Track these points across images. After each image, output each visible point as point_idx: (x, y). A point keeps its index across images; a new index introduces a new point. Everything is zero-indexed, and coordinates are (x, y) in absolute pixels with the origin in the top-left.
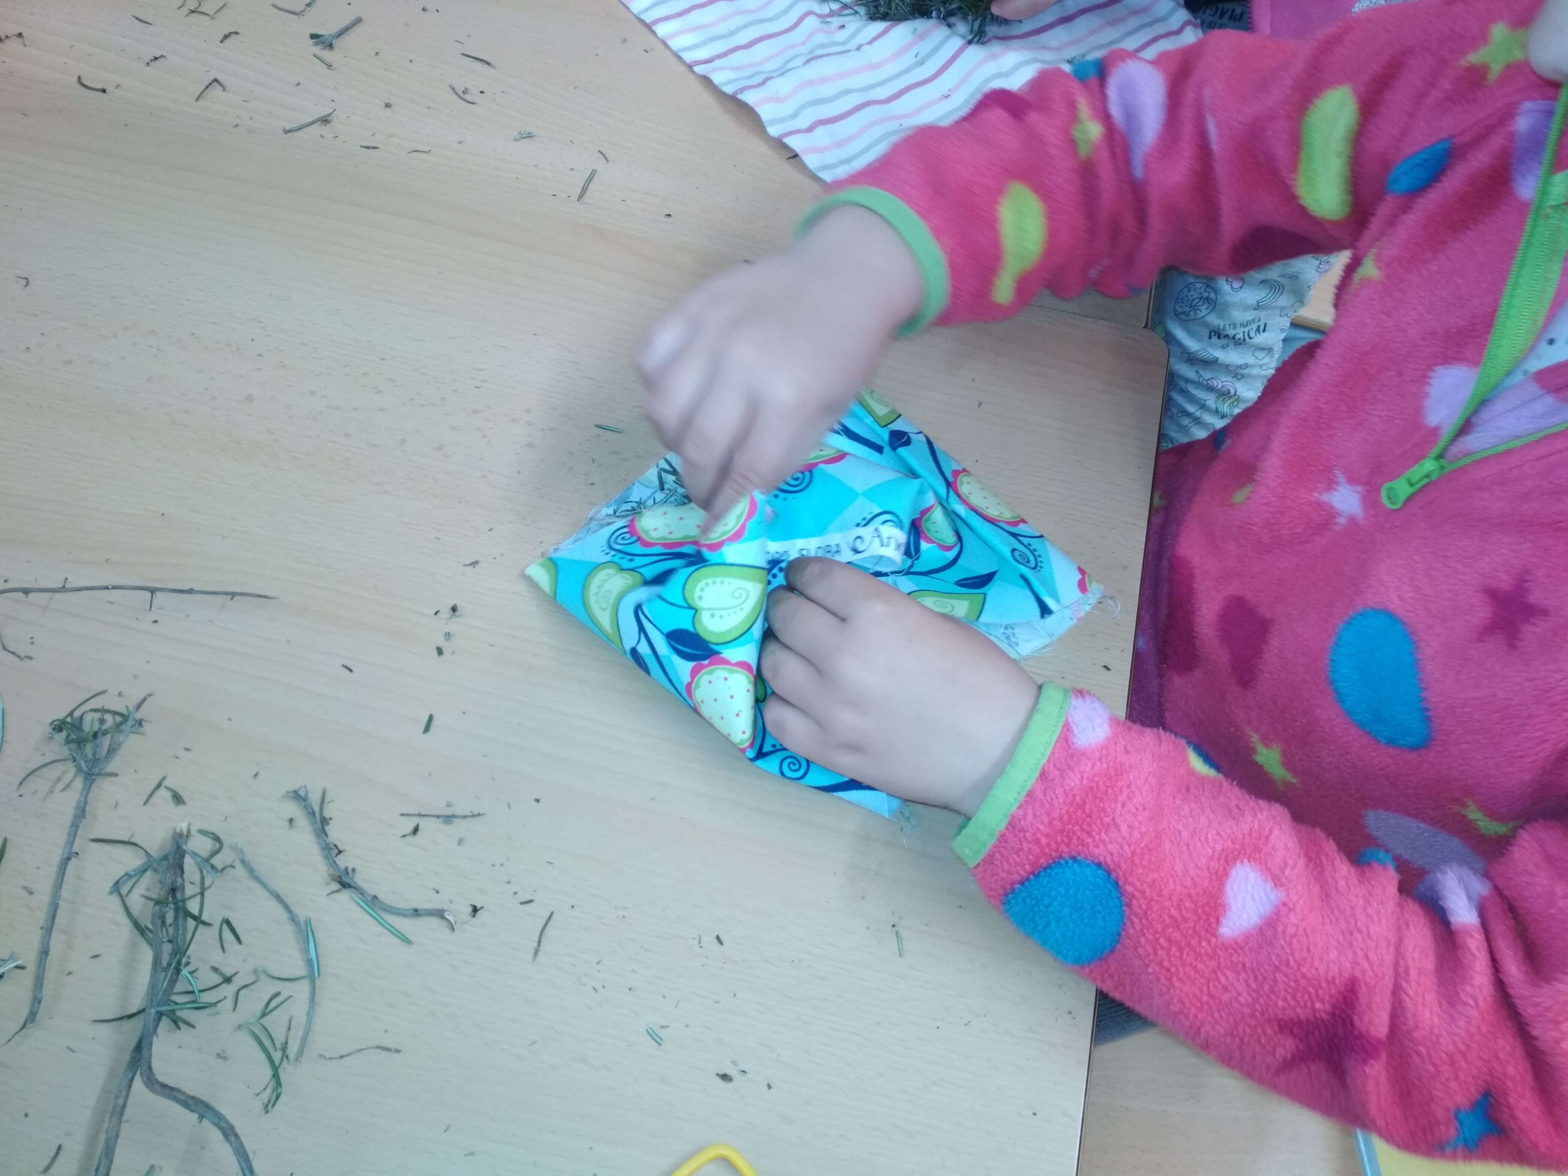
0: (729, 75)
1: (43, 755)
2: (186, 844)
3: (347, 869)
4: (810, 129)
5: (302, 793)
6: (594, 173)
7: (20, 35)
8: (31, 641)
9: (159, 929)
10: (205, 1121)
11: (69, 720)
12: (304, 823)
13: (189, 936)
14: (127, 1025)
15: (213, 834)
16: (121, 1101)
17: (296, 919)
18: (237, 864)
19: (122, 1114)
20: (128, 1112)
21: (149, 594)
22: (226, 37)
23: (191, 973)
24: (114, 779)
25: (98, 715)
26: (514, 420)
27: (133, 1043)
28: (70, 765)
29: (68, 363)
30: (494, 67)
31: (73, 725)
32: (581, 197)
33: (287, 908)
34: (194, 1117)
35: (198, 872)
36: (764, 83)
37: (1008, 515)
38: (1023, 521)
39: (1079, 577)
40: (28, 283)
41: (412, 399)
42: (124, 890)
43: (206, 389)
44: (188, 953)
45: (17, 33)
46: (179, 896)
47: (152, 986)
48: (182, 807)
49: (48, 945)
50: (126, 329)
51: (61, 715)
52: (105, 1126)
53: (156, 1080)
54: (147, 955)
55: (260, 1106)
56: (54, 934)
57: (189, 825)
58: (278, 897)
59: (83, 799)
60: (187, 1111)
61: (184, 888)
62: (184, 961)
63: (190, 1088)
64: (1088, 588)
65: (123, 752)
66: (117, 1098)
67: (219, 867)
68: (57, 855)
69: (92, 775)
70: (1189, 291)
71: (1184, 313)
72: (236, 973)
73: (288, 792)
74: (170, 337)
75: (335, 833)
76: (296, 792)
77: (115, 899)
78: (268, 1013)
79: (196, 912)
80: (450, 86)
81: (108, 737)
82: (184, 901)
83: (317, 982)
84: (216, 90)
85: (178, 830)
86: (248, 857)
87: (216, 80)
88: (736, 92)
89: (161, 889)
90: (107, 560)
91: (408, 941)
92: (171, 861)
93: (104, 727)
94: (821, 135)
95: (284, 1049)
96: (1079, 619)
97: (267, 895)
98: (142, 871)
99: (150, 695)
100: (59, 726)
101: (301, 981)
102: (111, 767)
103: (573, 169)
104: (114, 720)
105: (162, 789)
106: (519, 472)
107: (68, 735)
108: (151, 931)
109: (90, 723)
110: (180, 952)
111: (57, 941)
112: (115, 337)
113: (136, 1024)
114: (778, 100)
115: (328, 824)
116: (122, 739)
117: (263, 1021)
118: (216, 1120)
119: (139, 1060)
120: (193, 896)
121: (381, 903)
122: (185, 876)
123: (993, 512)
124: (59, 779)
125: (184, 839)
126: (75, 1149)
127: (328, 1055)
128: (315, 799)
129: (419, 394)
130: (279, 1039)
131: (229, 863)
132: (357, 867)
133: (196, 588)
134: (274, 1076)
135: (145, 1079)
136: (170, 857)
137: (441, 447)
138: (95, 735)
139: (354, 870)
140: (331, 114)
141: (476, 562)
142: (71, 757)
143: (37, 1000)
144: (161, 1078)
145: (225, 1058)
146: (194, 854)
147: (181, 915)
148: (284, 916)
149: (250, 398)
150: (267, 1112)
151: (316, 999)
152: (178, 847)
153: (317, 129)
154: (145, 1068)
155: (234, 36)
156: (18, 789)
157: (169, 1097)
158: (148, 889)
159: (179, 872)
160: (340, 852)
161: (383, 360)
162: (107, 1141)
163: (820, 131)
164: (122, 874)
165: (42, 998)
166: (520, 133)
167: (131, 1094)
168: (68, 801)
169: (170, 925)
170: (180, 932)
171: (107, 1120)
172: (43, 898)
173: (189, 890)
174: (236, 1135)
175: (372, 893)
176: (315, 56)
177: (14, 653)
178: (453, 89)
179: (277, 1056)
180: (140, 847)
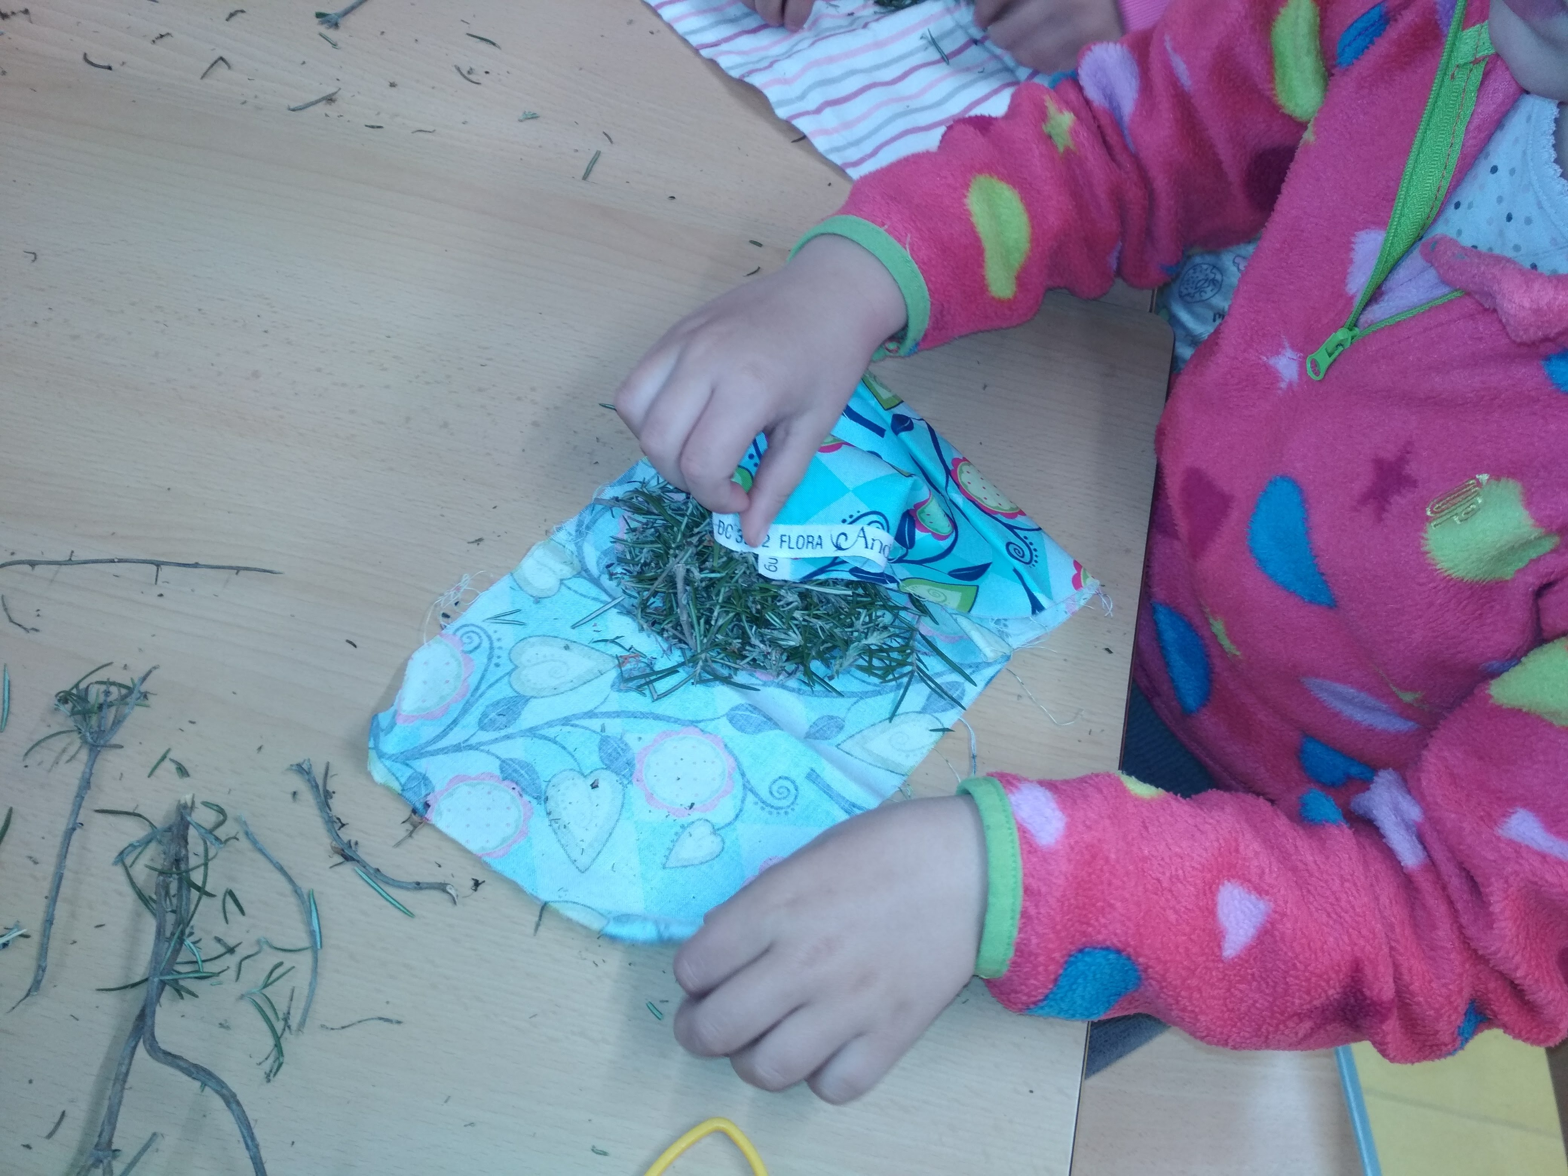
0: (737, 59)
1: (49, 726)
2: (190, 815)
3: (350, 842)
4: (818, 111)
5: (305, 766)
6: (598, 154)
7: (26, 12)
8: (36, 613)
9: (163, 900)
10: (207, 1089)
11: (74, 691)
12: (308, 797)
13: (192, 907)
14: (131, 994)
15: (217, 806)
16: (124, 1069)
17: (299, 891)
18: (241, 836)
19: (125, 1081)
20: (131, 1079)
21: (155, 568)
22: (232, 15)
23: (194, 943)
24: (118, 751)
25: (103, 688)
26: (519, 399)
27: (137, 1011)
28: (76, 736)
29: (75, 337)
30: (499, 47)
31: (78, 697)
32: (585, 178)
33: (290, 880)
34: (197, 1084)
35: (202, 842)
36: (771, 65)
37: (1006, 507)
38: (1022, 513)
39: (1075, 572)
40: (35, 258)
41: (417, 377)
42: (129, 861)
43: (212, 365)
44: (192, 923)
45: (22, 9)
46: (183, 867)
47: (156, 954)
48: (186, 779)
49: (53, 915)
50: (133, 304)
51: (67, 688)
52: (109, 1093)
53: (159, 1048)
54: (150, 925)
55: (263, 1075)
56: (58, 904)
57: (194, 795)
58: (281, 869)
59: (88, 770)
60: (190, 1079)
61: (187, 858)
62: (187, 931)
63: (192, 1057)
64: (1083, 584)
65: (127, 723)
66: (120, 1064)
67: (223, 839)
68: (62, 826)
69: (98, 746)
70: (1195, 273)
71: (1189, 294)
72: (240, 944)
73: (292, 765)
74: (176, 313)
75: (338, 806)
76: (299, 765)
77: (119, 869)
78: (271, 984)
79: (199, 883)
80: (455, 66)
81: (113, 710)
82: (188, 871)
83: (320, 953)
84: (222, 69)
85: (183, 802)
86: (252, 829)
87: (222, 59)
88: (743, 76)
89: (165, 859)
90: (113, 534)
91: (409, 914)
92: (175, 832)
93: (110, 699)
94: (829, 117)
95: (286, 1020)
96: (1073, 614)
97: (271, 867)
98: (146, 842)
99: (155, 668)
100: (64, 698)
101: (305, 952)
102: (115, 740)
103: (577, 151)
104: (119, 692)
105: (167, 761)
106: (523, 450)
107: (74, 706)
108: (154, 901)
109: (95, 695)
110: (183, 923)
111: (61, 911)
112: (122, 312)
113: (140, 993)
114: (785, 81)
115: (331, 798)
116: (127, 711)
117: (266, 991)
118: (219, 1089)
119: (143, 1028)
120: (198, 867)
121: (382, 875)
122: (189, 847)
123: (991, 503)
124: (64, 751)
125: (188, 810)
126: (78, 1114)
127: (330, 1025)
128: (318, 772)
129: (424, 372)
130: (282, 1008)
131: (233, 834)
132: (359, 841)
133: (201, 562)
134: (276, 1046)
135: (148, 1047)
136: (175, 830)
137: (445, 425)
138: (100, 707)
139: (356, 843)
140: (336, 93)
141: (480, 540)
142: (76, 728)
143: (41, 969)
144: (163, 1047)
145: (228, 1028)
146: (199, 826)
147: (185, 885)
148: (287, 887)
149: (256, 374)
150: (269, 1081)
151: (319, 970)
152: (183, 818)
153: (321, 108)
154: (148, 1035)
155: (240, 15)
156: (24, 760)
157: (171, 1065)
158: (152, 860)
159: (183, 843)
160: (343, 825)
161: (389, 337)
162: (110, 1107)
163: (828, 112)
164: (126, 845)
165: (46, 966)
166: (525, 113)
167: (134, 1062)
168: (73, 773)
169: (174, 896)
170: (184, 903)
171: (110, 1088)
172: (48, 868)
173: (193, 861)
174: (238, 1103)
175: (375, 866)
176: (321, 35)
177: (20, 625)
178: (458, 69)
179: (279, 1026)
180: (144, 818)
